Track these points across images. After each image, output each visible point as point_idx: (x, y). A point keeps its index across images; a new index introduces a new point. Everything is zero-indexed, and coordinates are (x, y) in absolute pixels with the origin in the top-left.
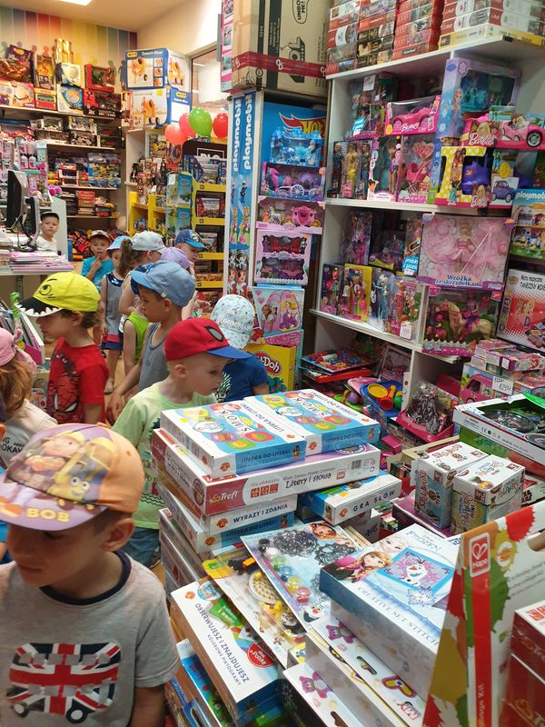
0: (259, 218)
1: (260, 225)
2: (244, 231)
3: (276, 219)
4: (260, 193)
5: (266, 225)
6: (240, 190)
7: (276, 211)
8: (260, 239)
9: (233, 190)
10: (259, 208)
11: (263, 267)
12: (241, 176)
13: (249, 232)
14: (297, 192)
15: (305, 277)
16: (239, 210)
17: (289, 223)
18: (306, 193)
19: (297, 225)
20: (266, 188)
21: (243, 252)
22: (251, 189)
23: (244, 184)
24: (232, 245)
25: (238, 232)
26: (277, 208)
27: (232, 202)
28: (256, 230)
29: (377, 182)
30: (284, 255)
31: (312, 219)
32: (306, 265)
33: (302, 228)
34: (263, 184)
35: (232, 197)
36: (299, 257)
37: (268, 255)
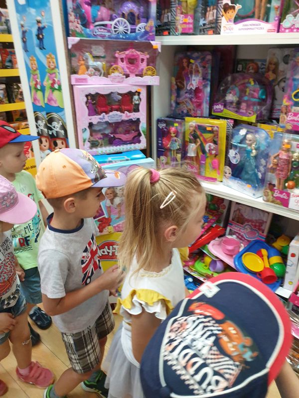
0: (73, 71)
1: (77, 80)
2: (52, 88)
3: (97, 69)
4: (67, 33)
5: (85, 80)
6: (34, 31)
7: (96, 58)
8: (81, 100)
9: (24, 33)
10: (70, 55)
11: (91, 135)
12: (33, 11)
13: (60, 89)
14: (121, 29)
15: (143, 139)
16: (39, 61)
17: (116, 74)
18: (133, 31)
19: (127, 76)
20: (75, 24)
21: (55, 115)
22: (51, 29)
23: (39, 22)
24: (36, 109)
26: (96, 53)
27: (26, 49)
28: (71, 87)
30: (115, 116)
31: (144, 66)
32: (143, 125)
33: (133, 79)
34: (72, 17)
35: (24, 42)
36: (133, 116)
37: (95, 119)
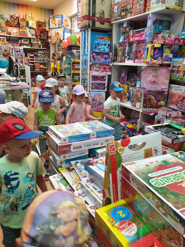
0: (90, 70)
1: (91, 72)
2: (86, 74)
3: (96, 70)
4: (90, 61)
5: (93, 72)
6: (84, 61)
7: (96, 67)
8: (91, 77)
9: (82, 61)
10: (90, 67)
11: (92, 86)
12: (85, 56)
13: (87, 74)
14: (103, 61)
15: (106, 89)
16: (84, 67)
17: (100, 71)
18: (105, 61)
19: (103, 72)
20: (92, 60)
21: (86, 81)
22: (87, 60)
23: (85, 59)
24: (82, 79)
25: (84, 75)
26: (96, 66)
27: (82, 64)
28: (90, 73)
29: (128, 57)
30: (99, 82)
31: (108, 69)
32: (106, 85)
33: (105, 73)
34: (91, 58)
35: (82, 63)
36: (104, 82)
37: (93, 82)
